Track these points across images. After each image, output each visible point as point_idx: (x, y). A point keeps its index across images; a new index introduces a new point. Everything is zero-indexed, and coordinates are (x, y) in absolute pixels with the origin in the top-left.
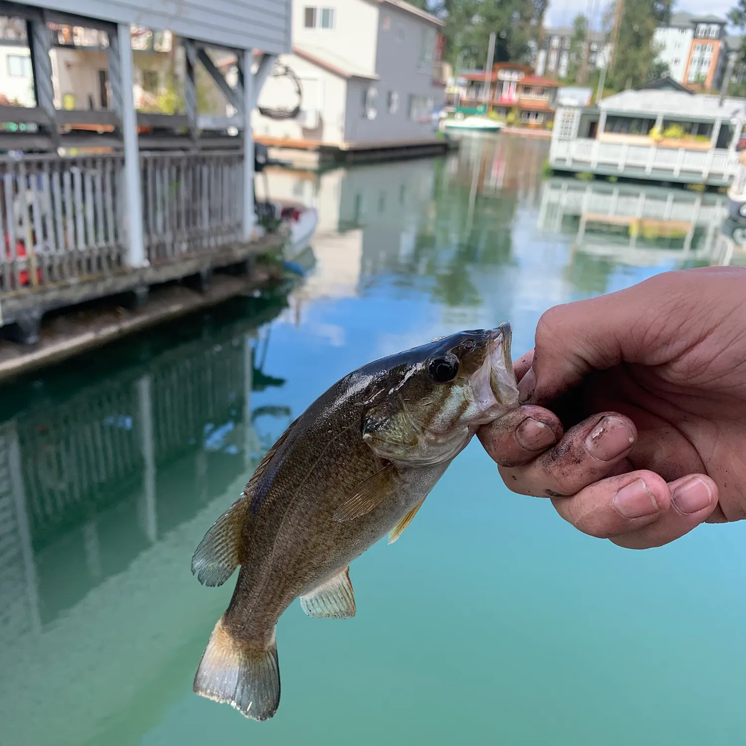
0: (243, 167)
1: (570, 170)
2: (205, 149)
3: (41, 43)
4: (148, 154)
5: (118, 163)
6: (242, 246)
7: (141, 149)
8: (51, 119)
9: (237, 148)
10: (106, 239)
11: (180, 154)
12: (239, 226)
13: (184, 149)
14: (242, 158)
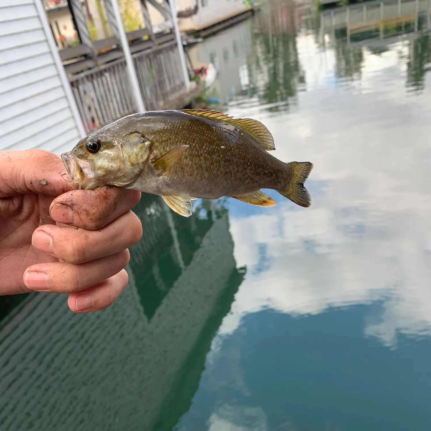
0: (178, 50)
1: (333, 2)
2: (159, 44)
3: (77, 7)
4: (135, 55)
5: (124, 64)
6: (188, 95)
7: (132, 54)
8: (91, 49)
9: (173, 40)
10: (128, 108)
11: (149, 51)
12: (183, 84)
13: (149, 48)
14: (176, 45)
